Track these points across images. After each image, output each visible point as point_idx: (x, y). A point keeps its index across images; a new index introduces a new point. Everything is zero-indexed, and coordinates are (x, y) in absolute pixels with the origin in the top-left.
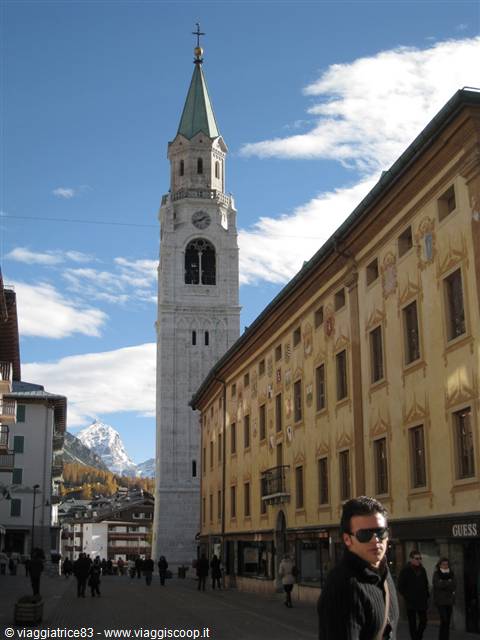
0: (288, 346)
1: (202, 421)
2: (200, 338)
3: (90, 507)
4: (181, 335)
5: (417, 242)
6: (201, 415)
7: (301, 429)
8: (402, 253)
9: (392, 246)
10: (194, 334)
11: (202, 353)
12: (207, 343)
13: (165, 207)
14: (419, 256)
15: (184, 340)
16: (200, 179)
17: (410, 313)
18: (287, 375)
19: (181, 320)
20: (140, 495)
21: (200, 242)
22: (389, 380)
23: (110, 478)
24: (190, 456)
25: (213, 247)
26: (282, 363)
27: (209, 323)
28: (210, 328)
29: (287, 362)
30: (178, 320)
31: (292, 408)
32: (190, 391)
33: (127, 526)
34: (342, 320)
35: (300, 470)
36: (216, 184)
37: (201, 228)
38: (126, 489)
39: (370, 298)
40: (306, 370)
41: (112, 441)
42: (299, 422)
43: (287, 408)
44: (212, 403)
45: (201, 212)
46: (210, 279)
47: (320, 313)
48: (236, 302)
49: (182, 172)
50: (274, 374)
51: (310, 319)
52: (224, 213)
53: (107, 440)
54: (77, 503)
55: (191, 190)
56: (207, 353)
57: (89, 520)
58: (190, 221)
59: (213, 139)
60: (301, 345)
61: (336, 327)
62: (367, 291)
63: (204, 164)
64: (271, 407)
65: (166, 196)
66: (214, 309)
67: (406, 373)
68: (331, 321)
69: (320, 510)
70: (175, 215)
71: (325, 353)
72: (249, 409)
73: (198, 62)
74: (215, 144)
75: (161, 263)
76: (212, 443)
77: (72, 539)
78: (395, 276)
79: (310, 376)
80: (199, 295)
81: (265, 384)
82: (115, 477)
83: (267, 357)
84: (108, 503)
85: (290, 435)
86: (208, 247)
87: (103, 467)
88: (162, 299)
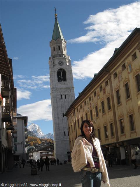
0: (92, 97)
1: (68, 120)
2: (63, 97)
3: (35, 148)
4: (58, 96)
5: (127, 67)
6: (68, 118)
7: (98, 119)
8: (123, 70)
9: (120, 68)
10: (62, 96)
11: (64, 101)
12: (65, 98)
13: (50, 60)
14: (128, 71)
15: (59, 97)
16: (60, 51)
17: (127, 86)
18: (93, 105)
19: (58, 92)
20: (48, 143)
21: (61, 69)
22: (122, 104)
23: (38, 139)
24: (63, 130)
25: (65, 71)
26: (91, 102)
27: (66, 92)
28: (66, 93)
29: (93, 101)
30: (57, 92)
31: (95, 113)
32: (62, 112)
33: (46, 152)
34: (108, 89)
35: (99, 130)
36: (64, 53)
37: (61, 65)
38: (44, 142)
39: (115, 83)
40: (98, 103)
41: (37, 129)
42: (98, 117)
43: (94, 114)
44: (71, 114)
45: (61, 61)
46: (65, 80)
47: (101, 87)
48: (73, 86)
49: (54, 50)
50: (89, 105)
51: (99, 89)
52: (67, 60)
53: (36, 129)
54: (31, 147)
55: (57, 55)
56: (66, 101)
57: (35, 151)
58: (58, 64)
59: (62, 40)
60: (96, 97)
61: (106, 91)
62: (114, 81)
63: (60, 47)
64: (89, 114)
65: (51, 57)
66: (67, 88)
67: (127, 101)
68: (104, 89)
69: (106, 140)
70: (53, 62)
71: (104, 98)
72: (82, 115)
73: (56, 18)
74: (63, 41)
75: (50, 76)
76: (72, 125)
77: (30, 157)
78: (122, 76)
79: (100, 105)
80: (62, 85)
81: (87, 108)
82: (39, 139)
83: (87, 100)
84: (39, 146)
85: (95, 121)
86: (63, 71)
87: (35, 136)
88: (51, 87)
